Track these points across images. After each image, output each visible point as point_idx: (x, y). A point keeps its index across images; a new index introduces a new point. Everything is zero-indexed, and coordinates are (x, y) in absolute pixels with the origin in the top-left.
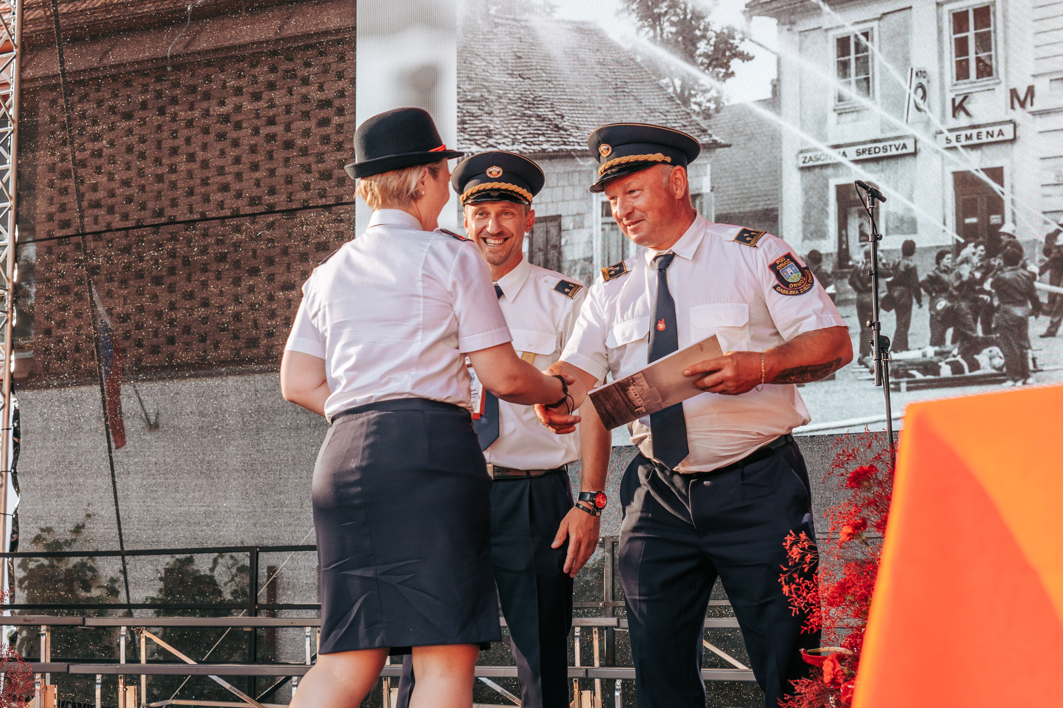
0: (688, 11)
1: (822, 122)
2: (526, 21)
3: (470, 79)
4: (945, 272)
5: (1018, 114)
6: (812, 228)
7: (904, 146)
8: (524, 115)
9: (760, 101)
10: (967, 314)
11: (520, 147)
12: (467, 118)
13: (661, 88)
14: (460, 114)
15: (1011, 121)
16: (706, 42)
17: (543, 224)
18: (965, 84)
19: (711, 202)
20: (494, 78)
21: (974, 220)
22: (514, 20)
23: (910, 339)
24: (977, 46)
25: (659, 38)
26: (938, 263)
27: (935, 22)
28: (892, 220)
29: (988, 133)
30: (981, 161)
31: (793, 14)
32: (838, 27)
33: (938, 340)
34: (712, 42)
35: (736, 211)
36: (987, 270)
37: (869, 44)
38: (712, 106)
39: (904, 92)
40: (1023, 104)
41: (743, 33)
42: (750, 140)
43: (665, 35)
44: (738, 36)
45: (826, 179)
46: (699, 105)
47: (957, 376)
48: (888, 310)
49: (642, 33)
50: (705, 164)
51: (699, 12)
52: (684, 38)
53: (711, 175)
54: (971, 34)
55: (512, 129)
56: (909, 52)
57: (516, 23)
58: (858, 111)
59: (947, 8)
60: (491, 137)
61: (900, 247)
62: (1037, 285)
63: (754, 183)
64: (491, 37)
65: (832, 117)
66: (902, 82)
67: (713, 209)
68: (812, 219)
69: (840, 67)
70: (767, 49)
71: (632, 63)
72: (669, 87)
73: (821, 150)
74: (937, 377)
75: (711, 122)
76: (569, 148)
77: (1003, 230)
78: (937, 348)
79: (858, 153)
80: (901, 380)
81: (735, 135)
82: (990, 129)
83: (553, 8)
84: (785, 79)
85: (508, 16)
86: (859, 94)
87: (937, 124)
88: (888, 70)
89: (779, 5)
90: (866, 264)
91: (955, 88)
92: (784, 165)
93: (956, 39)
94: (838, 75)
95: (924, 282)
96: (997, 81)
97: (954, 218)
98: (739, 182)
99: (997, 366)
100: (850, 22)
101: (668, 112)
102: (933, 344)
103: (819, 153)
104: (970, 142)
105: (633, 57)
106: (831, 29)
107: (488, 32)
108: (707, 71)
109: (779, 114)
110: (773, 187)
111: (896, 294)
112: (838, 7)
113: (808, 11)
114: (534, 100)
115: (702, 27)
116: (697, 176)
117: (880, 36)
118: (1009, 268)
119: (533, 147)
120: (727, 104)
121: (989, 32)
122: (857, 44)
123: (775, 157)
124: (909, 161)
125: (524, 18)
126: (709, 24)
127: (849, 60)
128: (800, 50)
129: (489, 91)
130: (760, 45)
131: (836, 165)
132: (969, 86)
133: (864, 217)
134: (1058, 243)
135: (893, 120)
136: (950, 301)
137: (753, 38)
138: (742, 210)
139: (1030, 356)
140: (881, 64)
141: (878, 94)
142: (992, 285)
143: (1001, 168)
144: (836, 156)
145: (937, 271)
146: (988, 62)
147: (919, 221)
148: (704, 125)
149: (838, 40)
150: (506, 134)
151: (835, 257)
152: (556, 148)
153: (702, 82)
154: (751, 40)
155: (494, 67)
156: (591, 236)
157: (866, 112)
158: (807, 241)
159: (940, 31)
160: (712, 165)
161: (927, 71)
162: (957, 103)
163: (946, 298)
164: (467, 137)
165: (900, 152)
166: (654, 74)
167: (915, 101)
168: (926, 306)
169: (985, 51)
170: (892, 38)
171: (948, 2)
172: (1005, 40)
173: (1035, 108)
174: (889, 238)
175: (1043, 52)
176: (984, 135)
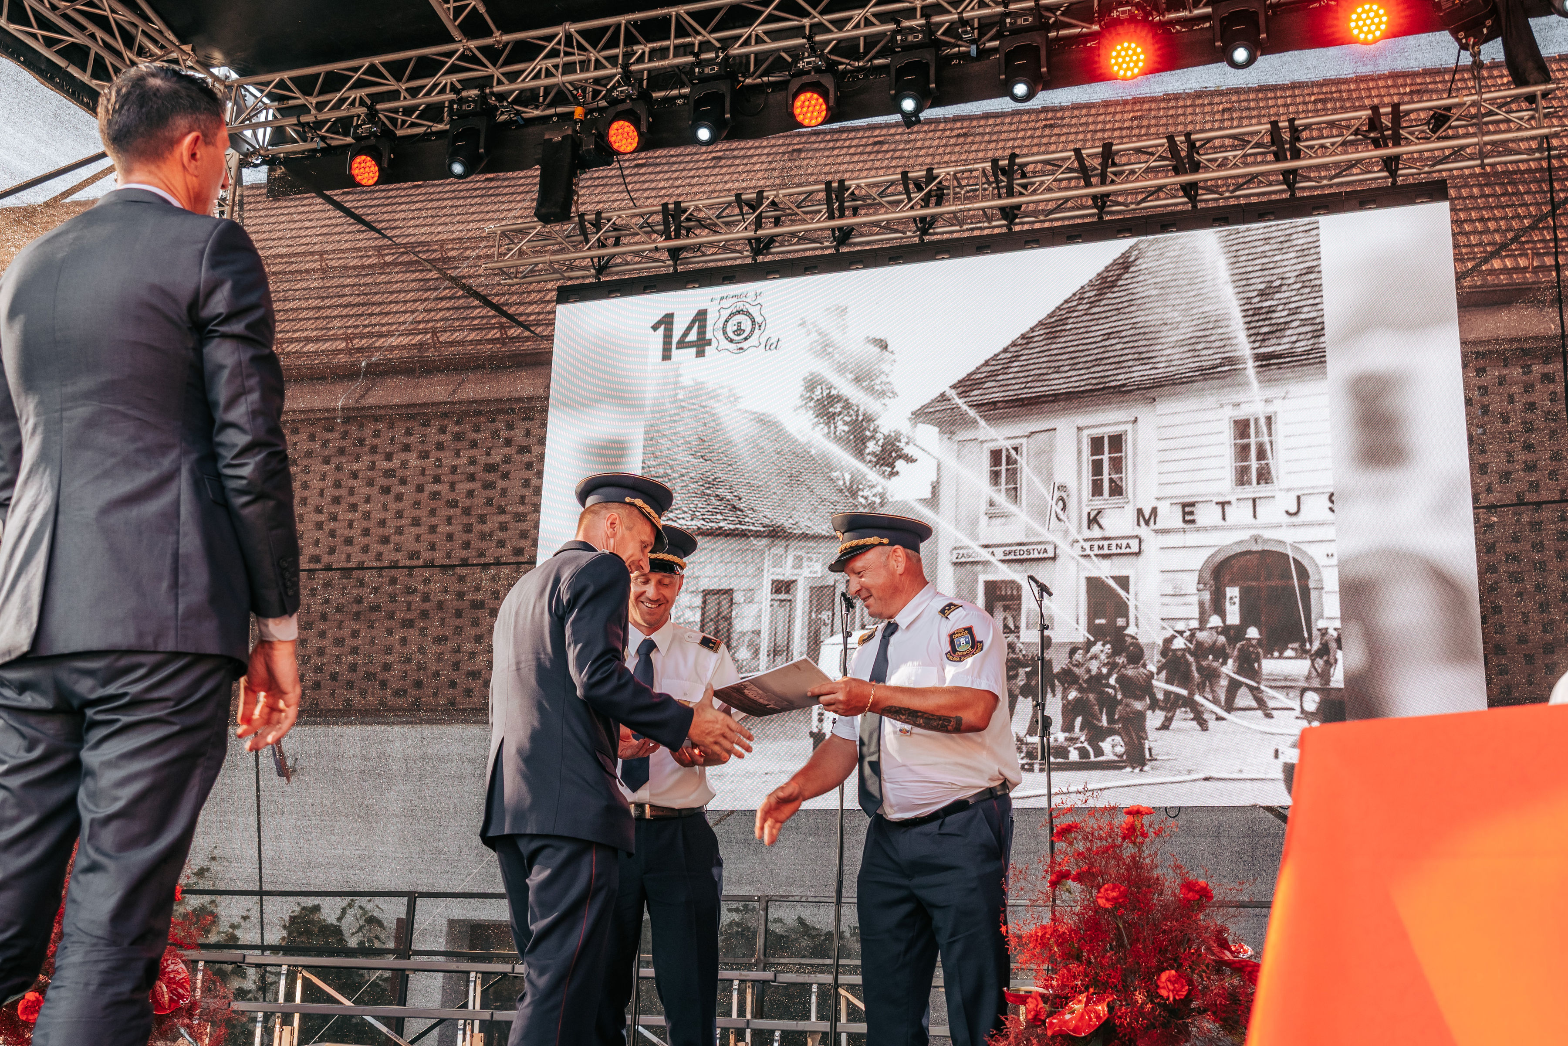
0: (860, 413)
1: (974, 523)
2: (711, 408)
4: (1077, 666)
5: (1144, 531)
7: (1045, 551)
8: (704, 494)
9: (920, 500)
10: (1094, 705)
13: (831, 480)
15: (1137, 537)
16: (874, 442)
17: (717, 596)
18: (1100, 500)
21: (1103, 621)
22: (700, 406)
24: (1110, 468)
25: (832, 435)
26: (1071, 657)
27: (1075, 443)
28: (1032, 616)
29: (1117, 545)
30: (1111, 569)
31: (953, 424)
32: (992, 440)
33: (1068, 727)
34: (880, 443)
36: (1113, 666)
37: (1018, 458)
38: (878, 500)
39: (1047, 502)
40: (1147, 523)
41: (908, 438)
43: (838, 433)
44: (904, 440)
45: (976, 575)
46: (866, 498)
47: (1084, 761)
48: (1026, 697)
49: (818, 429)
51: (870, 415)
52: (855, 437)
54: (1106, 457)
55: (692, 506)
56: (1052, 468)
57: (702, 409)
58: (1007, 516)
59: (1086, 433)
62: (1154, 682)
64: (677, 419)
65: (984, 519)
66: (1046, 494)
69: (993, 476)
70: (929, 454)
71: (807, 455)
72: (839, 479)
73: (972, 548)
74: (1067, 761)
76: (744, 527)
77: (1127, 632)
78: (1067, 734)
79: (1005, 554)
83: (737, 399)
84: (944, 482)
85: (694, 401)
86: (1007, 501)
87: (1074, 534)
88: (1034, 483)
89: (941, 416)
91: (1091, 503)
92: (940, 560)
93: (1093, 461)
94: (991, 483)
95: (1058, 674)
96: (1127, 500)
97: (1086, 618)
99: (1118, 754)
100: (1003, 437)
101: (837, 502)
102: (1064, 730)
103: (971, 551)
104: (1101, 552)
105: (808, 449)
106: (986, 441)
107: (675, 414)
108: (874, 469)
109: (937, 512)
111: (1033, 683)
112: (993, 422)
113: (966, 424)
114: (714, 480)
115: (871, 429)
117: (1028, 452)
118: (1132, 666)
120: (890, 499)
121: (1121, 457)
122: (1008, 457)
123: (932, 551)
124: (1049, 563)
125: (709, 405)
126: (878, 427)
127: (1001, 470)
128: (958, 457)
130: (923, 450)
131: (986, 563)
132: (1102, 502)
133: (1008, 611)
134: (1174, 647)
135: (1037, 527)
136: (1080, 693)
137: (918, 443)
139: (1147, 746)
140: (1028, 476)
141: (1024, 503)
142: (1117, 681)
143: (1127, 578)
144: (985, 555)
145: (1069, 665)
146: (1119, 483)
147: (1057, 620)
149: (992, 452)
150: (685, 509)
152: (732, 527)
153: (869, 477)
154: (914, 444)
155: (678, 447)
156: (760, 610)
157: (1013, 518)
159: (1079, 452)
161: (1067, 486)
162: (1092, 517)
163: (1076, 690)
165: (1041, 555)
166: (826, 467)
167: (1056, 512)
168: (1059, 695)
169: (1117, 473)
170: (1038, 454)
171: (1088, 427)
172: (1135, 465)
173: (1157, 527)
174: (1029, 632)
175: (1165, 479)
176: (1114, 547)
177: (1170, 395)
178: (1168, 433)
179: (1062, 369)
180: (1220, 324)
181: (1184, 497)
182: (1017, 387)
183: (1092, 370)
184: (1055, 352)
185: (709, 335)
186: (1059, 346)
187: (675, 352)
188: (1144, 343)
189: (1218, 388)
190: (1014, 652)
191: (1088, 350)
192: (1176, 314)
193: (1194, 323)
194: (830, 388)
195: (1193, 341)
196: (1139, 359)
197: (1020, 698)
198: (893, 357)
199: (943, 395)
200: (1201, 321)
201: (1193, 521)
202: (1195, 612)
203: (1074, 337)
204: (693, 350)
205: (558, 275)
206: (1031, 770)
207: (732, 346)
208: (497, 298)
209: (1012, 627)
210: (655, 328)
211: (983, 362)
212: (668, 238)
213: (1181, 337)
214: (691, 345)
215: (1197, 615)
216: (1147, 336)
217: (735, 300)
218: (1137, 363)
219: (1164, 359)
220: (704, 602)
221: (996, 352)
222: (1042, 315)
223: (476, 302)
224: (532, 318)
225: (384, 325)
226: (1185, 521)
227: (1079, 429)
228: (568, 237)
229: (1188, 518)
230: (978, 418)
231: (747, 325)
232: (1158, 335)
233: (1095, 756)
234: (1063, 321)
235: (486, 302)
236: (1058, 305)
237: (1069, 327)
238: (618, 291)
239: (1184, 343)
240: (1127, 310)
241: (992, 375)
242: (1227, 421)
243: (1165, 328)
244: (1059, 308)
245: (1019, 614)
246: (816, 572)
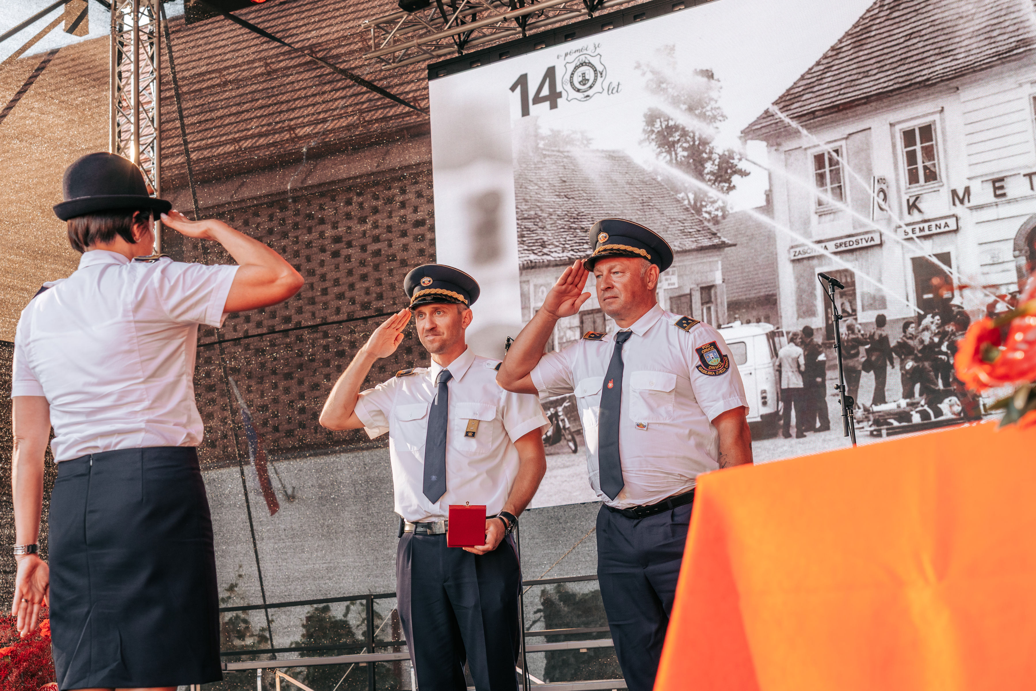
0: (696, 138)
1: (806, 223)
2: (568, 152)
3: (526, 201)
4: (910, 338)
5: (959, 210)
6: (804, 308)
7: (872, 239)
8: (571, 228)
9: (757, 208)
10: (930, 371)
11: (569, 254)
12: (525, 233)
13: (678, 201)
14: (519, 230)
15: (953, 215)
16: (711, 162)
17: (591, 316)
18: (916, 187)
19: (723, 292)
20: (545, 199)
21: (930, 296)
22: (559, 151)
23: (886, 393)
24: (923, 157)
25: (674, 161)
26: (904, 331)
27: (889, 138)
28: (866, 298)
29: (936, 225)
30: (933, 248)
31: (778, 137)
32: (815, 146)
33: (908, 394)
34: (716, 162)
35: (744, 297)
36: (943, 335)
37: (839, 159)
38: (720, 214)
39: (869, 195)
40: (962, 202)
41: (740, 154)
42: (750, 240)
43: (679, 159)
44: (737, 157)
45: (813, 268)
46: (709, 213)
47: (925, 422)
48: (868, 371)
49: (661, 158)
50: (717, 261)
51: (705, 138)
52: (694, 160)
53: (722, 269)
54: (918, 147)
55: (561, 240)
56: (870, 164)
57: (560, 154)
58: (834, 213)
59: (898, 128)
60: (545, 247)
61: (874, 320)
63: (757, 274)
64: (541, 166)
65: (815, 219)
66: (867, 188)
67: (725, 297)
68: (804, 301)
69: (818, 178)
70: (760, 166)
71: (654, 182)
72: (684, 200)
73: (806, 245)
74: (910, 424)
75: (719, 226)
77: (953, 302)
78: (908, 400)
79: (837, 247)
80: (882, 427)
81: (739, 236)
82: (938, 223)
83: (589, 140)
84: (776, 190)
85: (553, 149)
86: (833, 199)
87: (896, 220)
88: (856, 179)
89: (767, 131)
90: (848, 336)
91: (909, 190)
92: (779, 259)
93: (907, 152)
94: (817, 184)
95: (894, 347)
96: (941, 184)
97: (915, 295)
98: (745, 274)
99: (956, 412)
100: (824, 142)
101: (685, 220)
102: (905, 397)
103: (806, 248)
104: (923, 234)
105: (655, 177)
106: (809, 148)
107: (538, 162)
108: (713, 186)
109: (773, 218)
110: (771, 277)
111: (873, 358)
112: (813, 130)
113: (790, 134)
114: (578, 215)
115: (707, 151)
116: (711, 271)
117: (847, 152)
118: (960, 333)
119: (579, 254)
120: (731, 212)
121: (932, 145)
122: (830, 159)
123: (772, 253)
124: (877, 250)
125: (566, 149)
126: (713, 148)
127: (825, 172)
128: (786, 166)
129: (541, 210)
130: (755, 163)
131: (820, 257)
132: (919, 189)
133: (844, 297)
134: (997, 311)
135: (863, 219)
136: (916, 362)
137: (749, 158)
138: (748, 296)
139: (981, 403)
140: (850, 174)
141: (849, 199)
142: (948, 347)
143: (949, 254)
144: (819, 249)
145: (904, 338)
146: (932, 169)
147: (888, 298)
148: (714, 229)
149: (815, 157)
150: (557, 244)
151: (824, 331)
153: (710, 194)
154: (746, 159)
155: (544, 190)
157: (840, 214)
158: (800, 319)
159: (894, 146)
160: (723, 261)
161: (886, 178)
162: (911, 203)
163: (912, 360)
164: (526, 248)
165: (869, 244)
166: (672, 190)
167: (878, 203)
168: (898, 367)
169: (930, 160)
170: (857, 153)
171: (899, 123)
172: (945, 151)
173: (972, 204)
174: (865, 313)
175: (974, 159)
176: (933, 228)
177: (972, 82)
178: (973, 117)
179: (870, 73)
180: (1012, 10)
181: (993, 173)
182: (832, 95)
183: (898, 70)
184: (863, 58)
185: (559, 89)
186: (866, 52)
187: (533, 108)
188: (944, 37)
189: (1016, 69)
190: (853, 332)
191: (892, 52)
192: (970, 7)
193: (987, 12)
194: (668, 121)
195: (988, 29)
196: (940, 54)
197: (863, 373)
198: (719, 84)
199: (767, 112)
200: (994, 10)
201: (1004, 195)
202: (1013, 277)
203: (879, 42)
204: (547, 104)
205: (427, 56)
206: (880, 435)
207: (580, 95)
208: (381, 83)
209: (850, 311)
210: (513, 89)
211: (799, 77)
212: (514, 8)
213: (977, 28)
214: (544, 99)
215: (1015, 279)
216: (945, 32)
217: (578, 54)
218: (939, 57)
219: (963, 50)
220: (582, 322)
221: (810, 66)
222: (847, 26)
223: (365, 89)
224: (411, 95)
225: (291, 120)
226: (996, 196)
227: (891, 125)
228: (432, 20)
229: (999, 192)
230: (800, 128)
231: (590, 75)
232: (955, 29)
233: (936, 417)
234: (867, 29)
235: (371, 86)
236: (861, 14)
237: (873, 33)
238: (478, 61)
239: (980, 32)
240: (924, 10)
241: (809, 87)
242: (1027, 98)
243: (961, 21)
244: (862, 18)
245: (855, 298)
246: (674, 284)
